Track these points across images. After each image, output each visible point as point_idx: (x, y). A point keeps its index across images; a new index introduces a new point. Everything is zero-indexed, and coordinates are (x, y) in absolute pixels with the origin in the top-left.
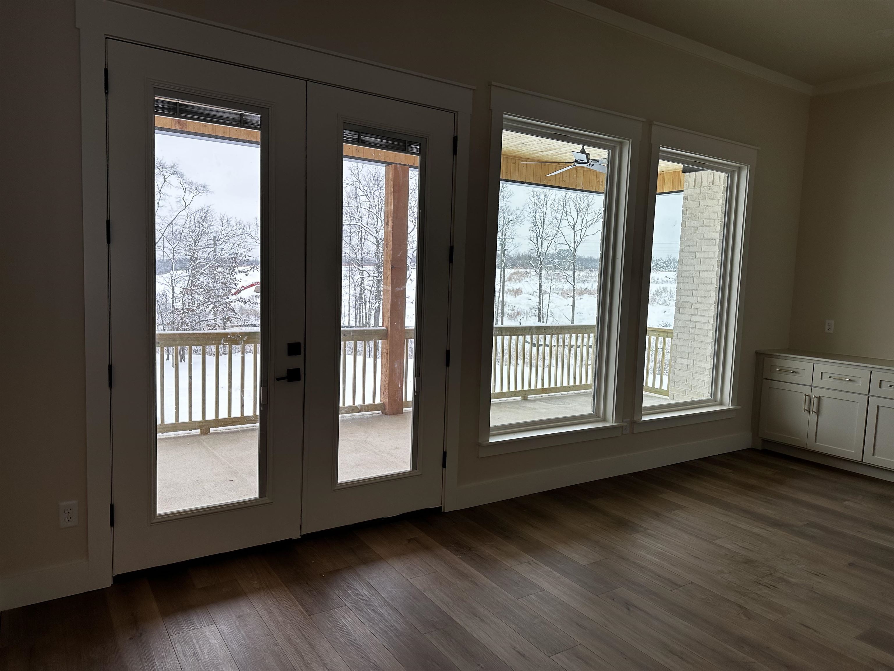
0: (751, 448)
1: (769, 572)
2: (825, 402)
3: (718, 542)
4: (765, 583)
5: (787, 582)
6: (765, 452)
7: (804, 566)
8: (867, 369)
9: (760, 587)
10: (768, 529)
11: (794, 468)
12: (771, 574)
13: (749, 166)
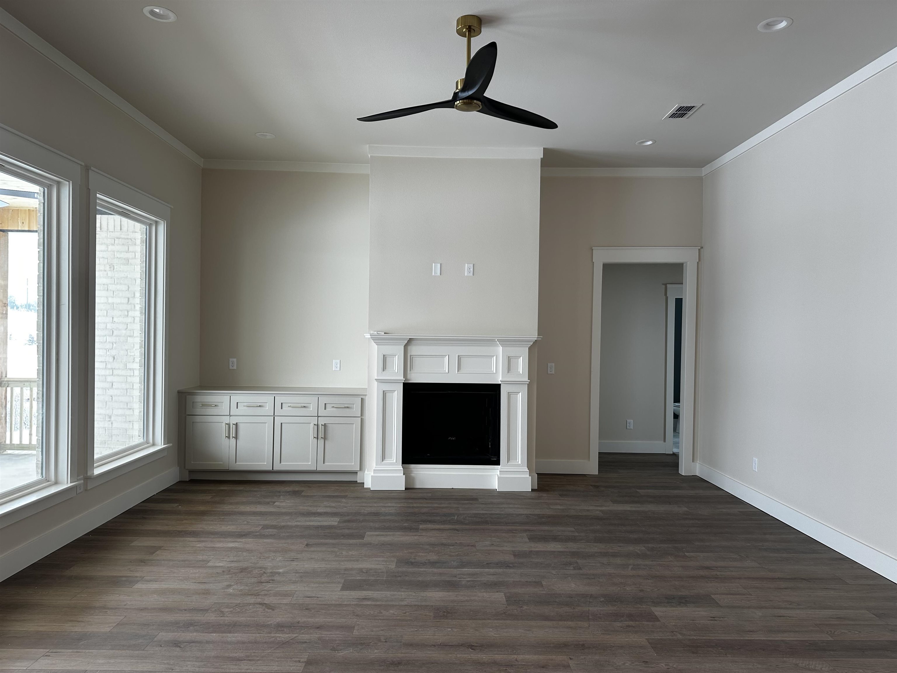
0: (179, 481)
1: (262, 571)
2: (241, 427)
3: (210, 564)
4: (265, 580)
5: (279, 573)
6: (193, 481)
7: (281, 558)
8: (271, 395)
9: (264, 584)
10: (239, 541)
11: (222, 488)
12: (264, 573)
13: (165, 221)
